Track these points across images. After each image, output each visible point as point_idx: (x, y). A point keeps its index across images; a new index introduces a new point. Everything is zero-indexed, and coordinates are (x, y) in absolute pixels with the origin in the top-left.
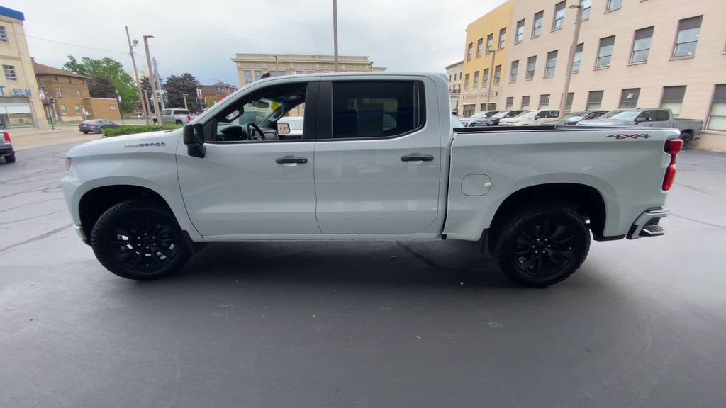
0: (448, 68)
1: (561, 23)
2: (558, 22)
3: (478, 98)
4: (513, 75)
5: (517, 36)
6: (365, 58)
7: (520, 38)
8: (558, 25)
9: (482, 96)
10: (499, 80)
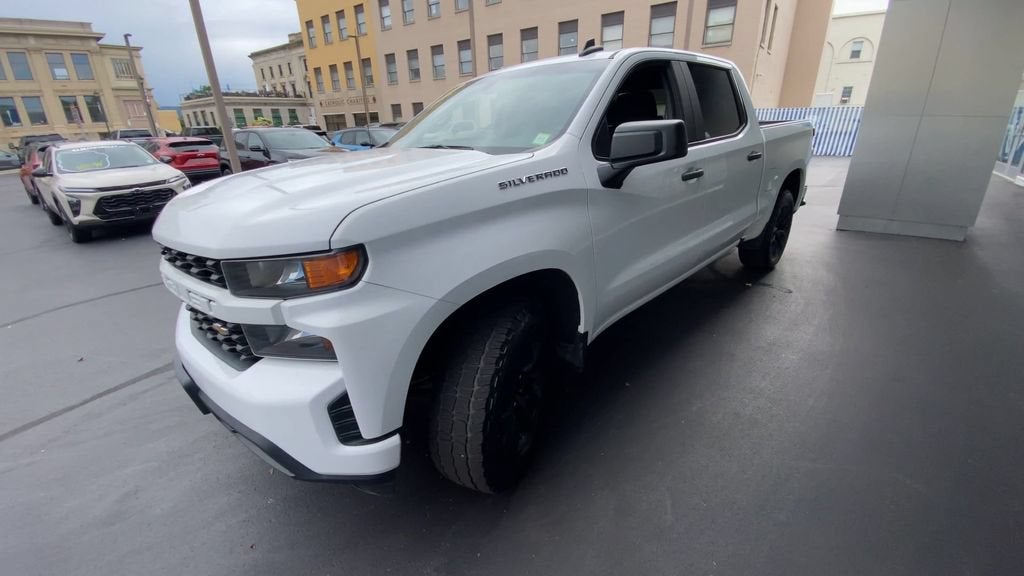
0: (254, 56)
1: (437, 9)
2: (433, 7)
3: (347, 105)
4: (391, 74)
5: (383, 18)
6: (82, 24)
7: (388, 22)
8: (434, 12)
9: (351, 102)
10: (372, 81)
